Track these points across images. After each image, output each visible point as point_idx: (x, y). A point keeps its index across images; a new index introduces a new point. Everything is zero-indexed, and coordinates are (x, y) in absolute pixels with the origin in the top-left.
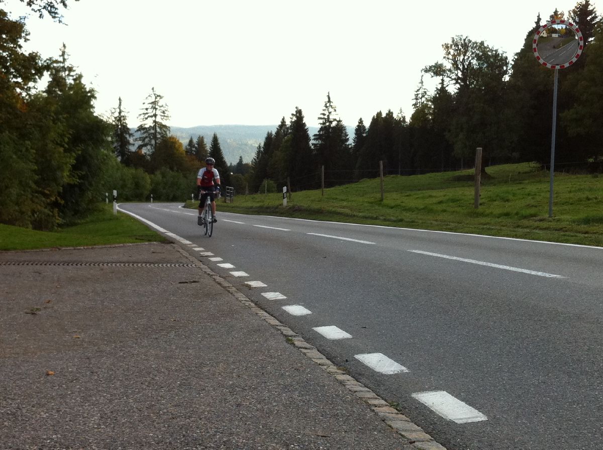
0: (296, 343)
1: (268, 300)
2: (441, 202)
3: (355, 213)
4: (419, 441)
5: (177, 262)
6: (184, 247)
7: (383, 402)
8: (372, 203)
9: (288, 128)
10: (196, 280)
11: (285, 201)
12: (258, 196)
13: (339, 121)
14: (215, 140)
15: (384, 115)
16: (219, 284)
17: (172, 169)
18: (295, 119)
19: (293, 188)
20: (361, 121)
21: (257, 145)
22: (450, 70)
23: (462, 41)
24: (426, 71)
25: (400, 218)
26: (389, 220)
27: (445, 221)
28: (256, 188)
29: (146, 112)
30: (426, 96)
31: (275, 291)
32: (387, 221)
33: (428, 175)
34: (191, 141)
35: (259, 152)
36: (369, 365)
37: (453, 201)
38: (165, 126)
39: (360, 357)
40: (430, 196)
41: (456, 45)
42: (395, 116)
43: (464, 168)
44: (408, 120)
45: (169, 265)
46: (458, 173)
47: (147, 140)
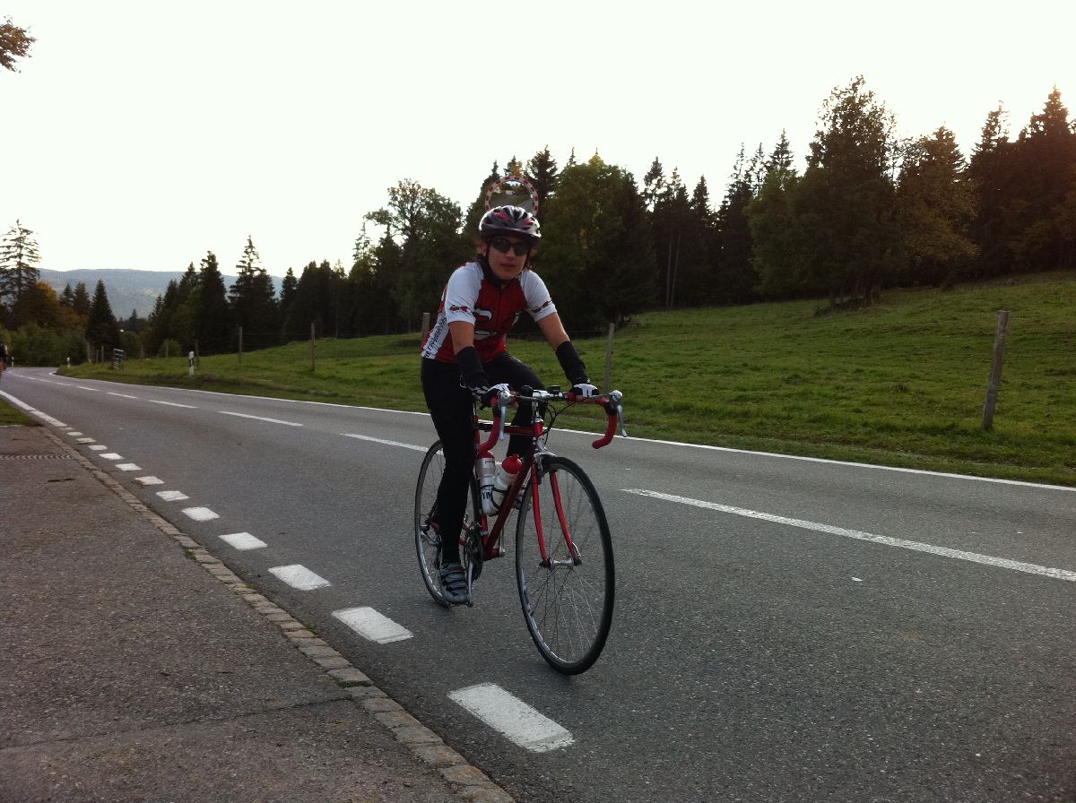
0: (197, 556)
1: (164, 502)
2: (382, 373)
3: (279, 385)
4: (334, 669)
5: (46, 452)
6: (54, 430)
7: (299, 625)
8: (301, 373)
9: (197, 277)
10: (71, 477)
11: (191, 370)
12: (157, 361)
13: (263, 271)
14: (101, 289)
15: (318, 266)
16: (102, 481)
17: (41, 324)
18: (206, 265)
19: (203, 351)
20: (290, 272)
21: (156, 296)
22: (396, 219)
23: (411, 187)
24: (369, 217)
25: (333, 392)
26: (322, 395)
27: (387, 397)
28: (154, 350)
29: (7, 250)
30: (369, 246)
31: (175, 489)
32: (319, 396)
33: (370, 338)
34: (67, 291)
35: (158, 305)
36: (285, 580)
37: (396, 371)
38: (33, 269)
39: (274, 570)
40: (372, 366)
41: (404, 190)
42: (332, 267)
43: (412, 331)
44: (347, 272)
45: (35, 457)
46: (404, 337)
47: (8, 287)
